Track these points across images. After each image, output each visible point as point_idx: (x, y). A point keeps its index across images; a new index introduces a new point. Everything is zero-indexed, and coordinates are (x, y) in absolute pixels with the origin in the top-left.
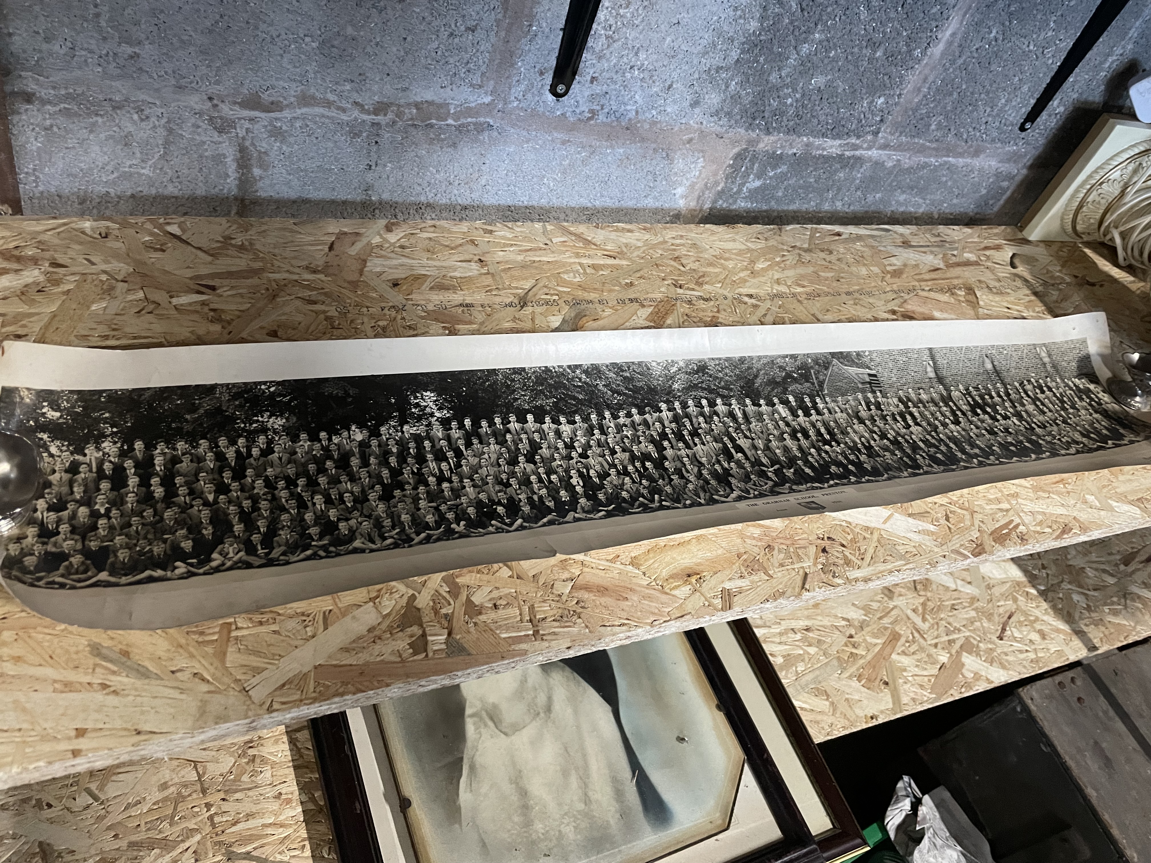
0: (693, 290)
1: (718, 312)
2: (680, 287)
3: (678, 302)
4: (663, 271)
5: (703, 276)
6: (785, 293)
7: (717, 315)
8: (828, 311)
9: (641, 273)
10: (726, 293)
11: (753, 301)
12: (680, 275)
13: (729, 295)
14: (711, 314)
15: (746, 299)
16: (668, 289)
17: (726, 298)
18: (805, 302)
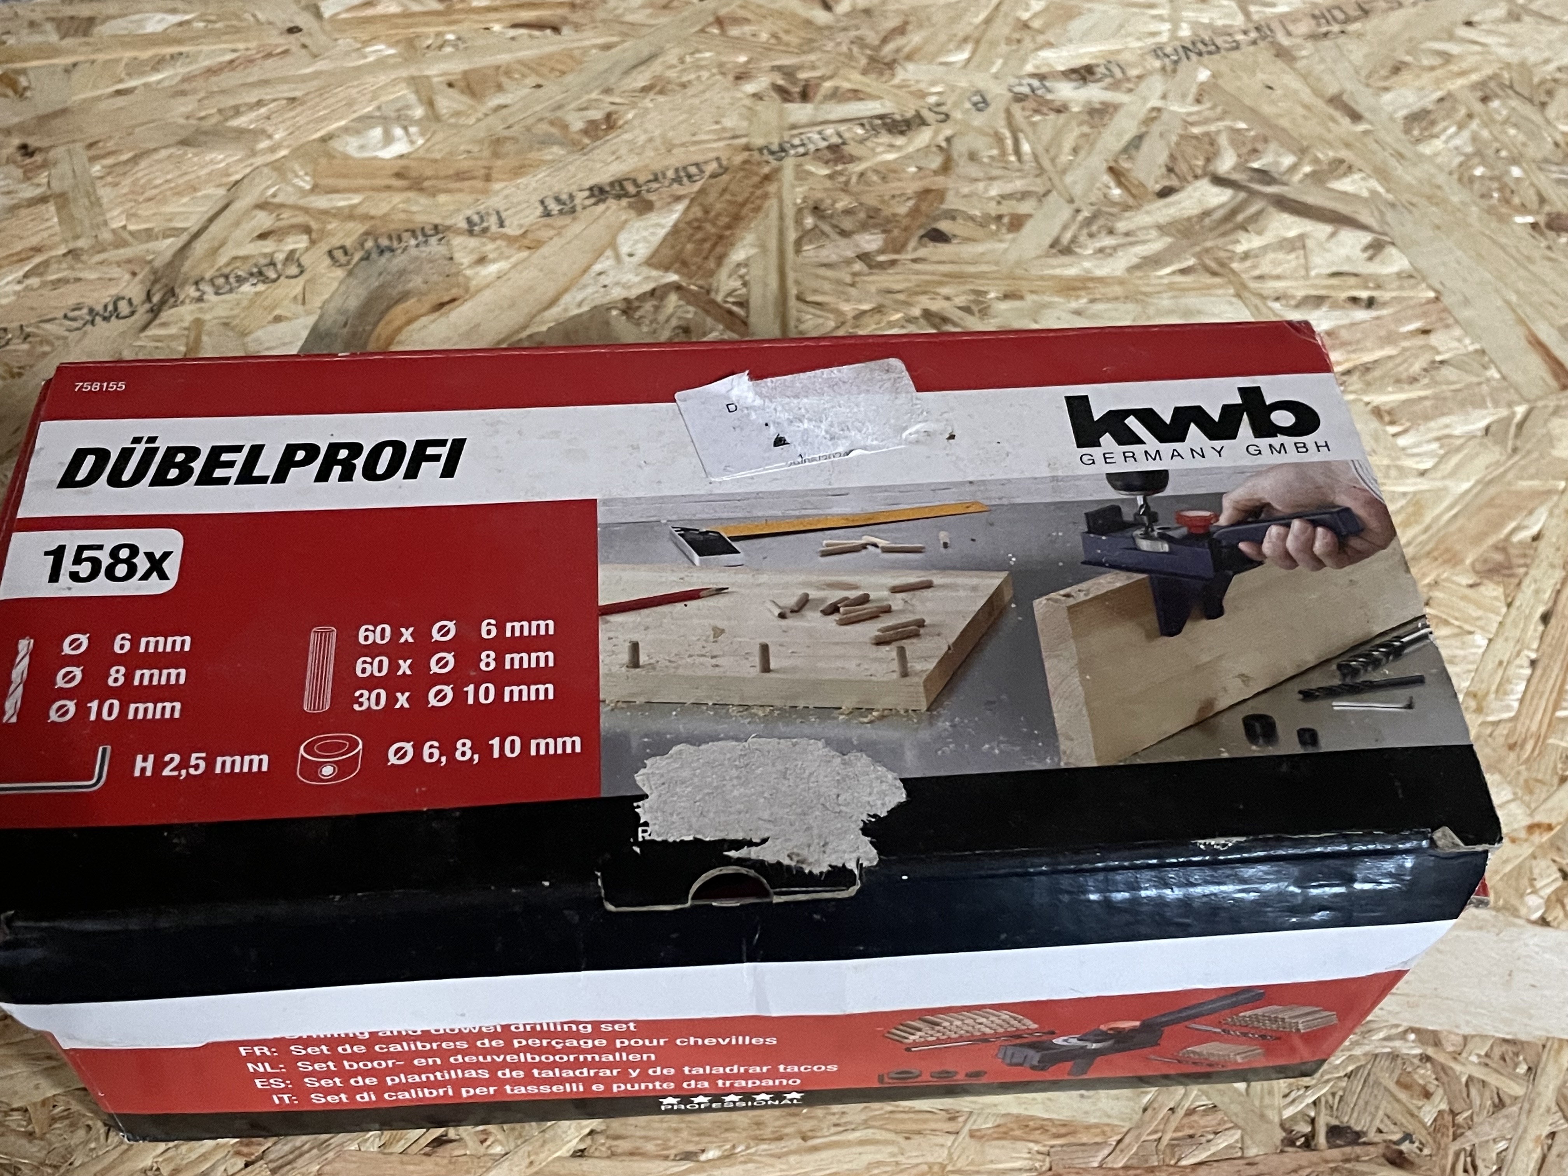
0: (856, 95)
1: (946, 168)
2: (805, 96)
3: (789, 163)
4: (738, 44)
5: (901, 30)
6: (1227, 32)
7: (940, 181)
8: (1397, 69)
9: (656, 67)
10: (982, 81)
11: (1094, 93)
12: (807, 47)
13: (997, 91)
14: (912, 187)
15: (1065, 91)
16: (751, 114)
17: (982, 103)
18: (1307, 49)
